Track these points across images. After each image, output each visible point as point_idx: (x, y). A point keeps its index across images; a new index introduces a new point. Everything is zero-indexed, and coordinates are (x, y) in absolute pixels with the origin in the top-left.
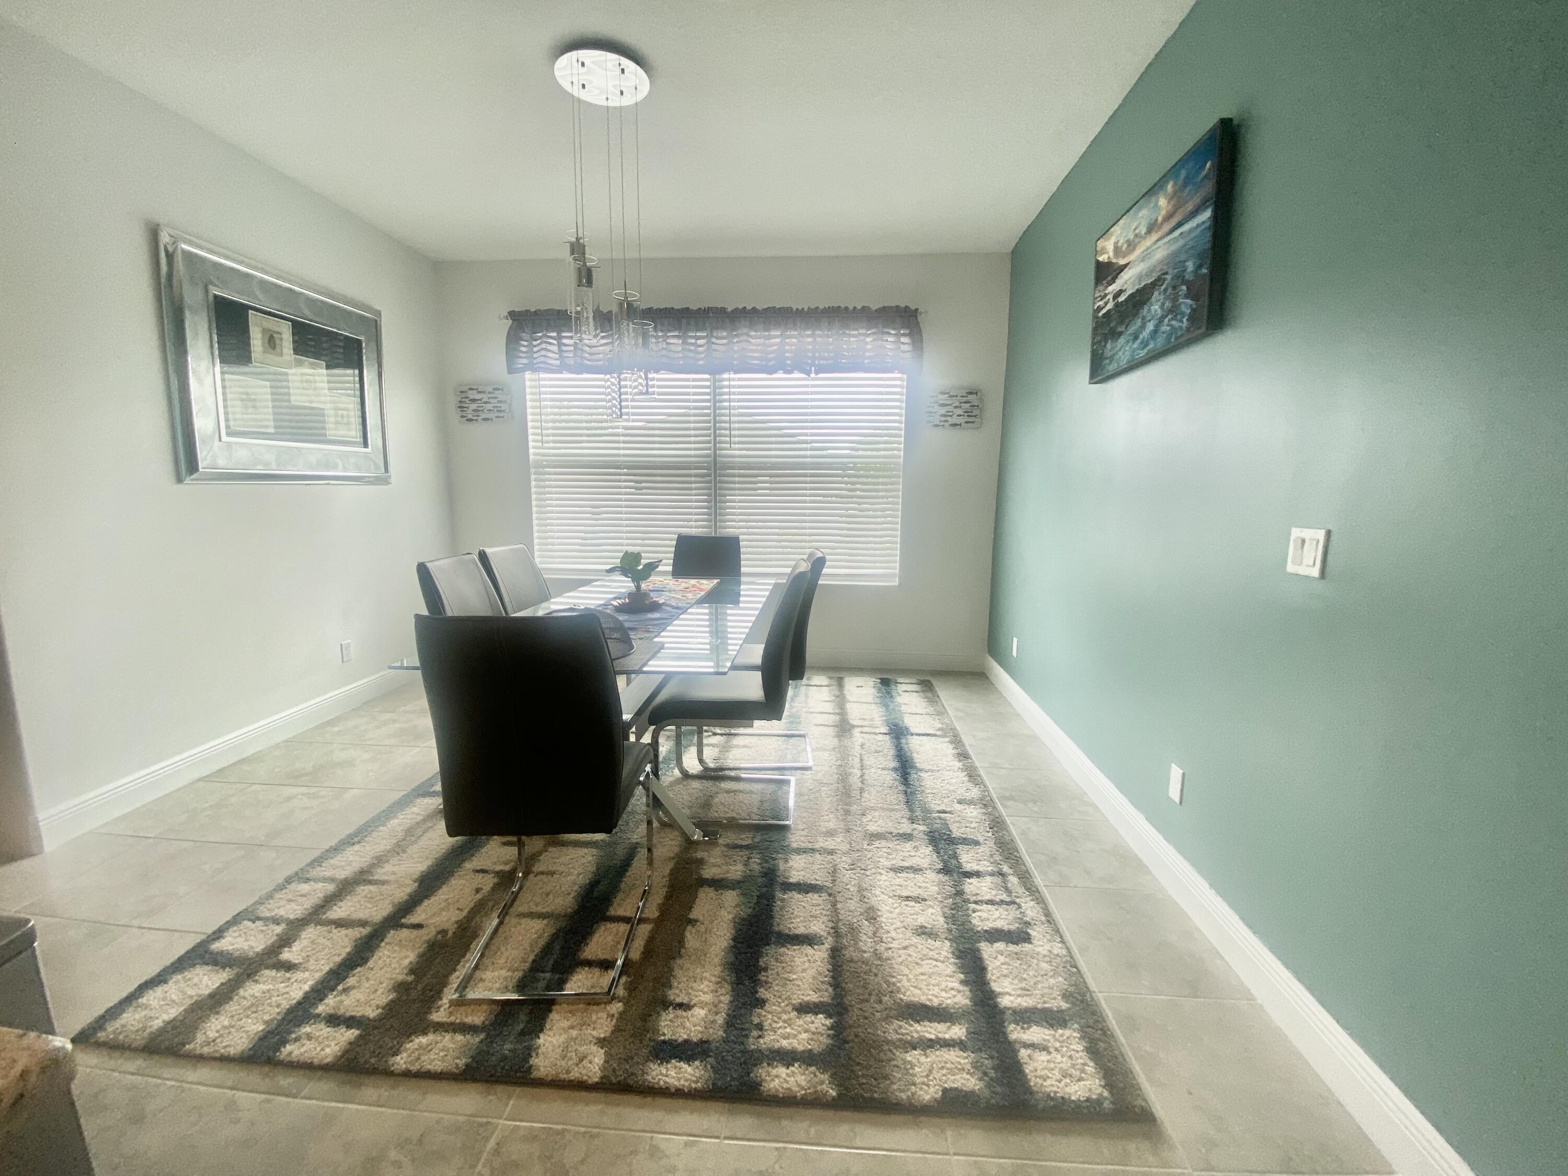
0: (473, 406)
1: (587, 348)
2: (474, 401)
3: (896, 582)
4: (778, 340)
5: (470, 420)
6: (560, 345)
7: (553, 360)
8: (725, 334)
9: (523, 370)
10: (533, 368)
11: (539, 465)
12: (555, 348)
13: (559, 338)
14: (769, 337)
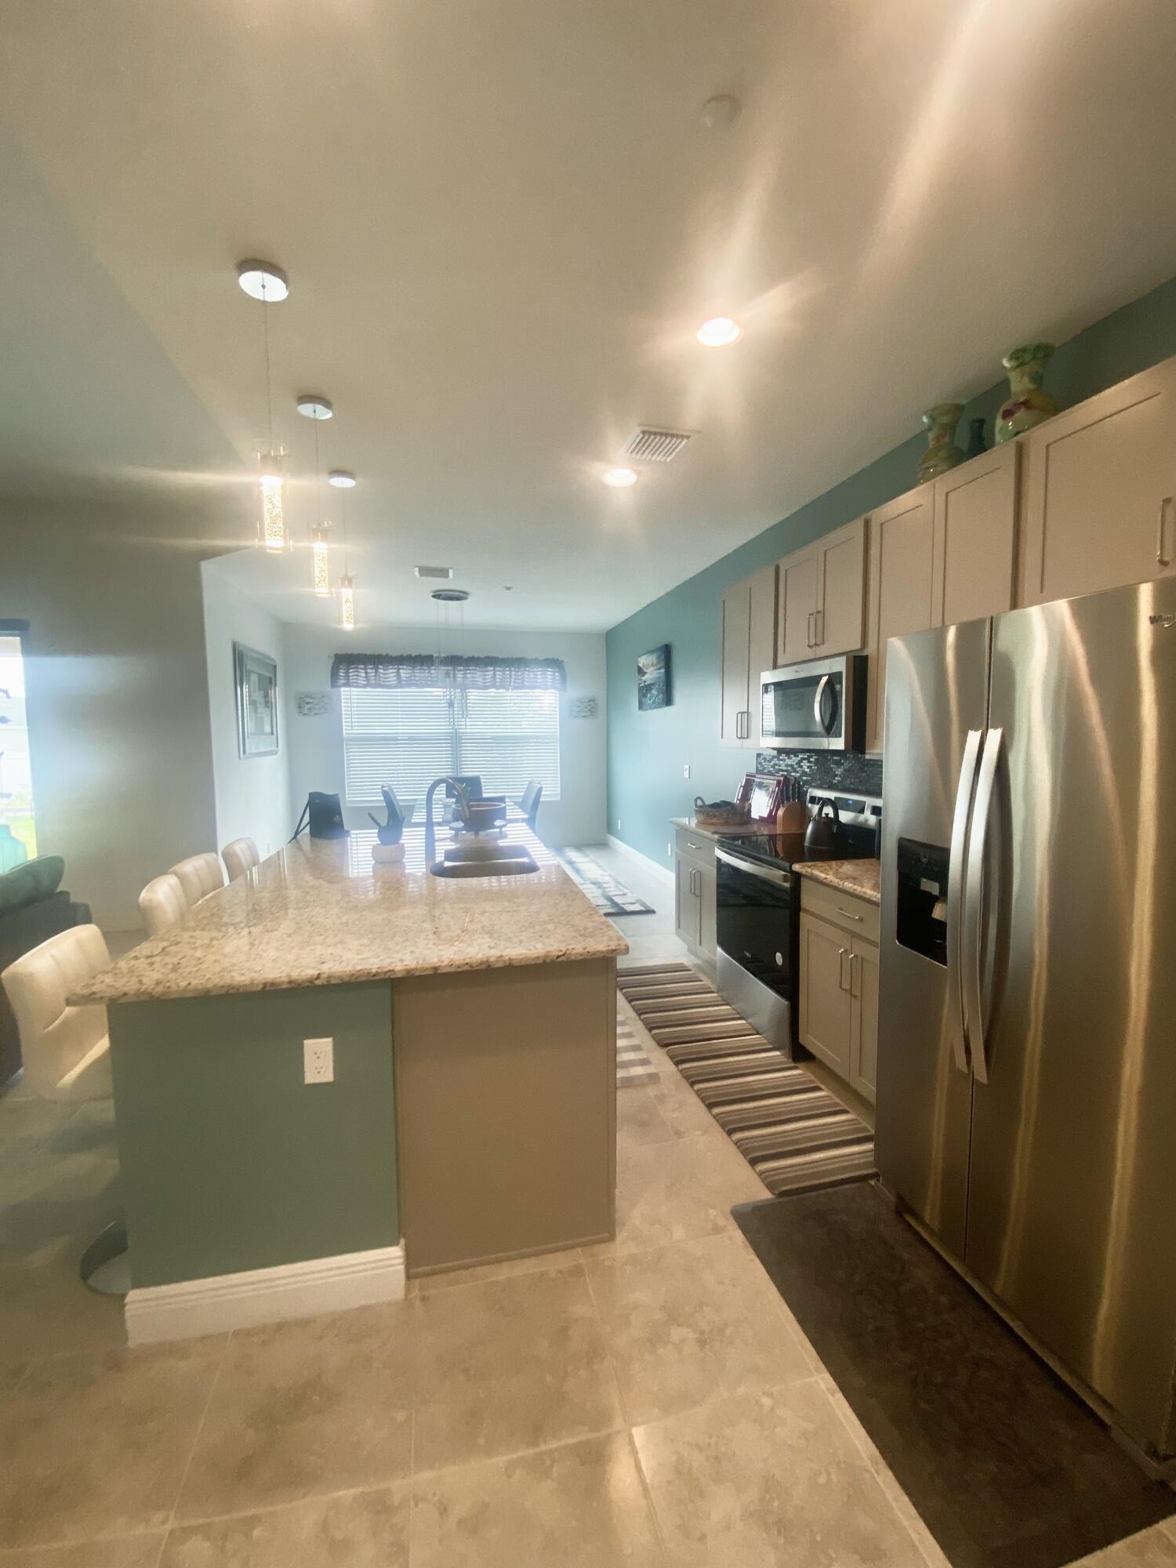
0: (308, 706)
1: (381, 675)
2: (308, 703)
3: (559, 798)
4: (492, 672)
5: (305, 714)
6: (366, 673)
7: (362, 681)
8: (462, 668)
9: (340, 687)
10: (347, 684)
11: (348, 740)
12: (364, 675)
13: (365, 669)
14: (487, 671)
